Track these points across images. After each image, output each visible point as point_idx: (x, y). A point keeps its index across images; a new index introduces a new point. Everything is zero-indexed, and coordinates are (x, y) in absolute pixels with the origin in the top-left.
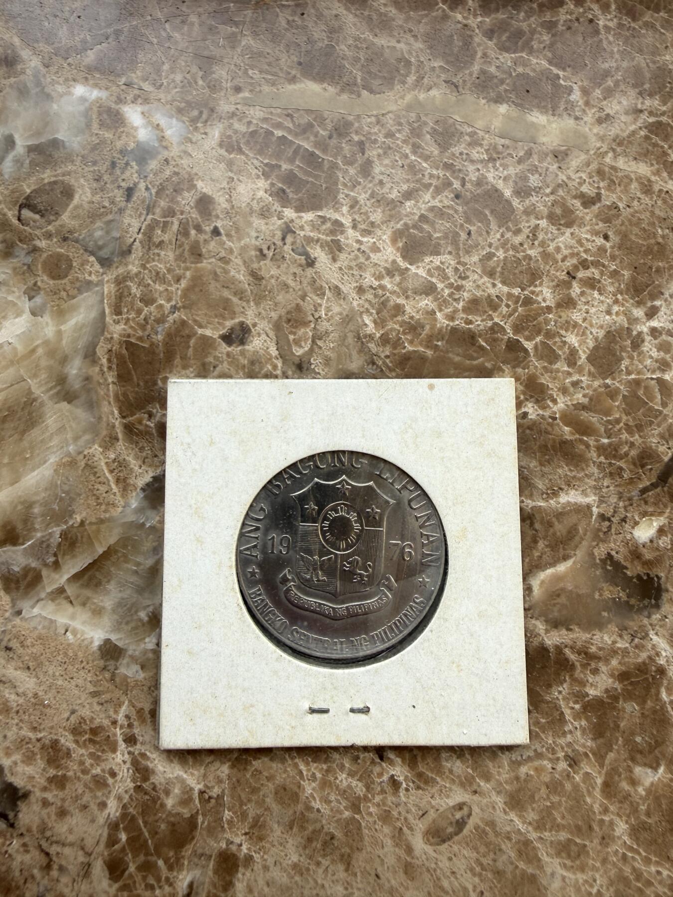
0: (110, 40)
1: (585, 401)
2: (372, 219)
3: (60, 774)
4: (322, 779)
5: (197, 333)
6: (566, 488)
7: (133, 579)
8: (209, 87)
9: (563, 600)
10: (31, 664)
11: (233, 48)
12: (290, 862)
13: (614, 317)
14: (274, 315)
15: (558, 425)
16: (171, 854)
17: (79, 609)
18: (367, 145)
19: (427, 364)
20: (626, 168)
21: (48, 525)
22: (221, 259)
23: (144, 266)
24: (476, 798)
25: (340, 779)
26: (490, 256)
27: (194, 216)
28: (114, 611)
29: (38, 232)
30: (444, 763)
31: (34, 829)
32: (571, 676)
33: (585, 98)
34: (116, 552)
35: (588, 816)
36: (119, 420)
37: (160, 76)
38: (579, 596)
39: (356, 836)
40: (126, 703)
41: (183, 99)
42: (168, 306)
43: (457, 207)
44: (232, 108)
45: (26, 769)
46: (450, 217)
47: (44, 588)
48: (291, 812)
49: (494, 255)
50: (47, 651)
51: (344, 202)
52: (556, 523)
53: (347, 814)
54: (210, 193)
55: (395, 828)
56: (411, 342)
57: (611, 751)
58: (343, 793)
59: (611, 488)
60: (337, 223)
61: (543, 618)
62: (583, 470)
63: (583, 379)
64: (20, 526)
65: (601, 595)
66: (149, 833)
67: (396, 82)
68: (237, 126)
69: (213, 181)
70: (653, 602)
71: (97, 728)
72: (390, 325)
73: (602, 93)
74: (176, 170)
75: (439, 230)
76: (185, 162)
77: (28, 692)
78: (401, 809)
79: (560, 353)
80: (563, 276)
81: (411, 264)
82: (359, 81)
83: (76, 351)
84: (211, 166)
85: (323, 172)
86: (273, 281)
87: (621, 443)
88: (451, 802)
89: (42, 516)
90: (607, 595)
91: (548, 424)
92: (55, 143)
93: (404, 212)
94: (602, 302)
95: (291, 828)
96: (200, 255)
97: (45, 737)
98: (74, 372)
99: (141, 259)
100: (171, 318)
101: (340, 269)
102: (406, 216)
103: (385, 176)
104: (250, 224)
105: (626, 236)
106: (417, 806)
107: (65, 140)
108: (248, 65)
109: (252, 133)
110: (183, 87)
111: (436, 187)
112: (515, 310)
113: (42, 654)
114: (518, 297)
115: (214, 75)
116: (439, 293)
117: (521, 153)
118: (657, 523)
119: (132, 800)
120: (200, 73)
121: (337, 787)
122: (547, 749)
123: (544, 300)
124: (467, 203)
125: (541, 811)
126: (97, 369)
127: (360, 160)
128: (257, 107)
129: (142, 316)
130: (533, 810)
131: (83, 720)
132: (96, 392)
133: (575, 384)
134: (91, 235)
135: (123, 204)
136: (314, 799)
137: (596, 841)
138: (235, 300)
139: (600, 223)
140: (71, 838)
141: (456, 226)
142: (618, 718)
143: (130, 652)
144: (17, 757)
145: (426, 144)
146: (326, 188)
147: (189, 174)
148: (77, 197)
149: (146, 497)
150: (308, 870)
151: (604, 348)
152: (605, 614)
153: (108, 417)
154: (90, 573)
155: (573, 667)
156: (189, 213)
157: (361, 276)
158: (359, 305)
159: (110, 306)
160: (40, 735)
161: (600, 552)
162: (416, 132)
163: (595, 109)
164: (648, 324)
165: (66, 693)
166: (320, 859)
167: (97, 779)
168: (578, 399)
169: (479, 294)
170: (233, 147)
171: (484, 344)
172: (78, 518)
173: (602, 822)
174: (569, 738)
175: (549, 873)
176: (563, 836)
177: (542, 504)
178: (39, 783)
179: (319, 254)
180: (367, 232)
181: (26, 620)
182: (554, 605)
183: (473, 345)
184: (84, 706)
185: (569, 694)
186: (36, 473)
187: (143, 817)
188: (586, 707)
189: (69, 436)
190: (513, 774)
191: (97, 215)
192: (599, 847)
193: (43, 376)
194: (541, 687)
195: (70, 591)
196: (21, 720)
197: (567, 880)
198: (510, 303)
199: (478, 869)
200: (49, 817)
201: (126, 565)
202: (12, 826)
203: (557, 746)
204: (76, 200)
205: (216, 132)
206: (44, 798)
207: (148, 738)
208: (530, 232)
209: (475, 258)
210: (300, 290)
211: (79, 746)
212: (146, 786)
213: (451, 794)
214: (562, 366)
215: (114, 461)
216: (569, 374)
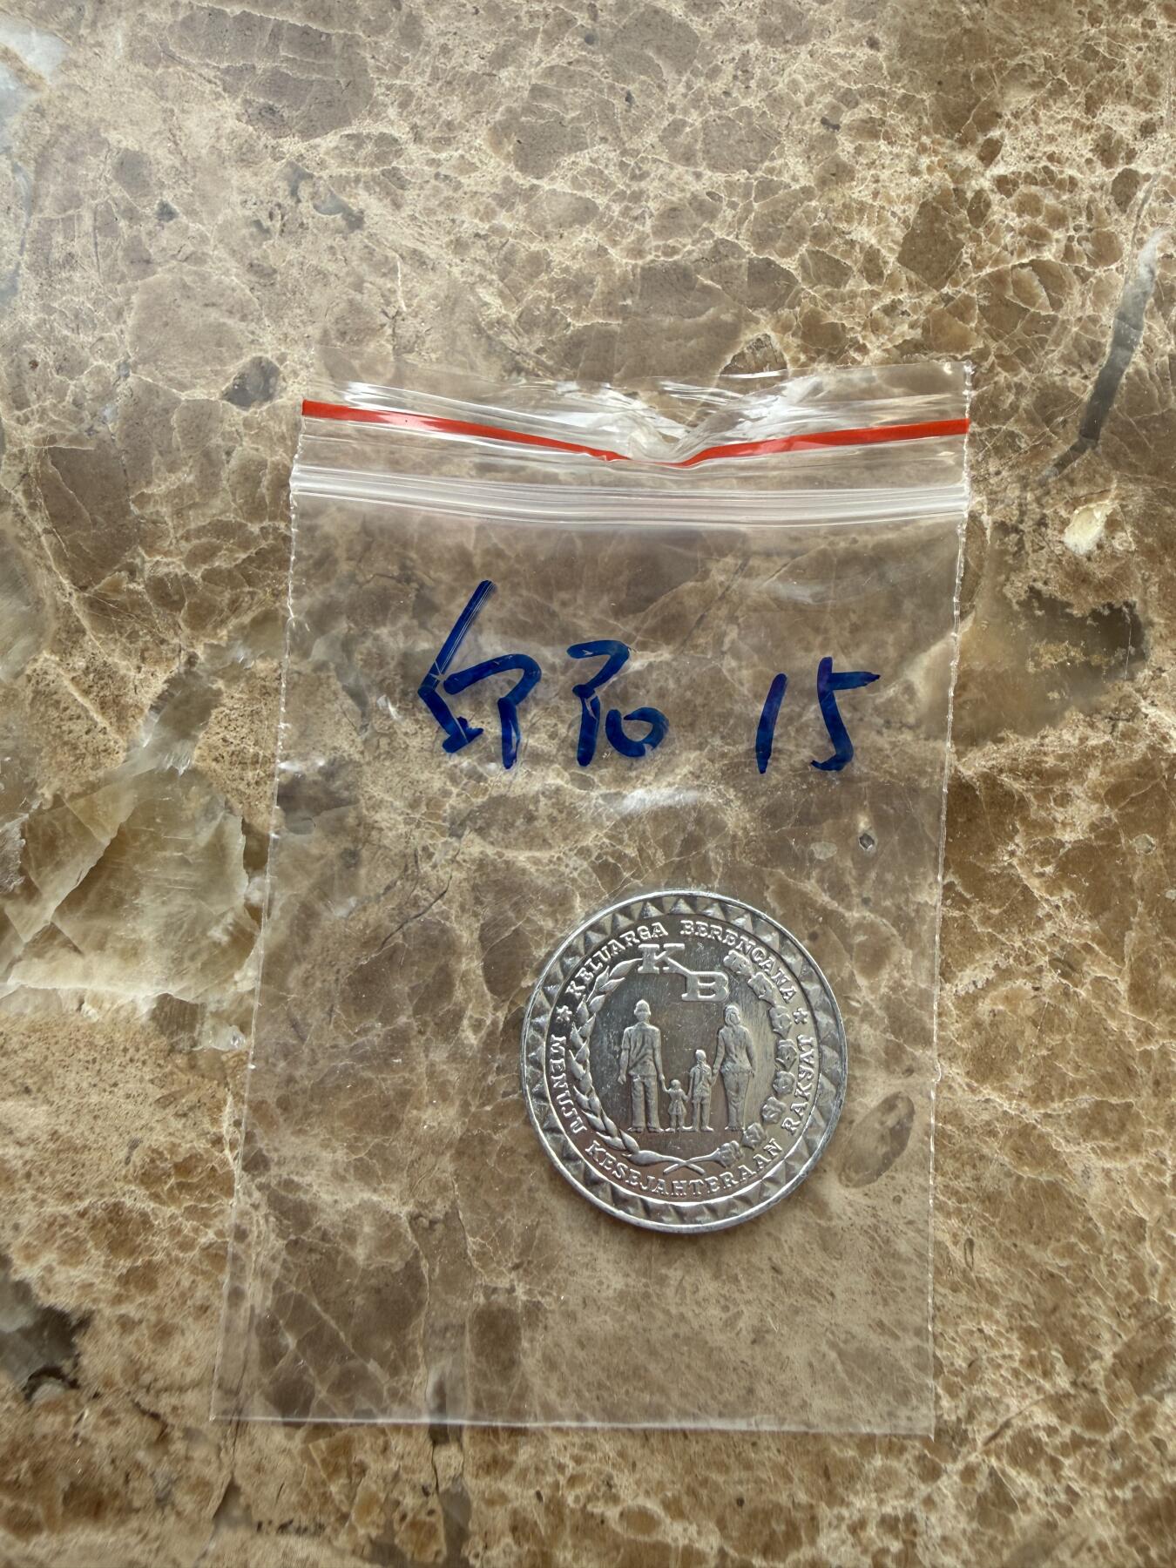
1: (917, 334)
2: (446, 116)
3: (139, 1263)
5: (179, 401)
7: (182, 874)
9: (973, 693)
10: (29, 1082)
12: (611, 1293)
13: (926, 177)
14: (314, 331)
16: (388, 1344)
17: (93, 957)
19: (617, 345)
22: (187, 259)
23: (48, 309)
24: (913, 1080)
26: (676, 127)
27: (116, 195)
28: (161, 943)
31: (118, 1377)
32: (1024, 820)
34: (136, 835)
35: (1120, 1052)
36: (75, 595)
38: (998, 677)
40: (230, 1099)
42: (112, 367)
43: (593, 58)
45: (73, 1273)
46: (585, 79)
47: (16, 938)
49: (684, 123)
50: (54, 1049)
51: (388, 100)
54: (137, 148)
56: (577, 314)
57: (1129, 928)
59: (1005, 473)
60: (385, 141)
61: (948, 735)
63: (901, 297)
65: (1037, 665)
66: (337, 1319)
70: (1132, 650)
71: (187, 1160)
72: (531, 294)
74: (61, 121)
75: (572, 105)
76: (74, 104)
77: (39, 1133)
79: (849, 262)
80: (817, 129)
81: (538, 178)
84: (125, 99)
85: (335, 57)
86: (294, 271)
87: (999, 392)
88: (873, 1101)
90: (1048, 660)
93: (500, 90)
94: (898, 156)
96: (148, 262)
97: (92, 1205)
99: (39, 296)
100: (122, 388)
101: (413, 218)
102: (507, 95)
103: (450, 36)
104: (225, 182)
105: (907, 34)
111: (545, 32)
112: (748, 209)
113: (46, 1058)
114: (748, 186)
116: (603, 215)
118: (1101, 511)
119: (288, 1270)
122: (1017, 959)
123: (795, 179)
124: (610, 47)
125: (1036, 1069)
126: (9, 515)
127: (396, 19)
129: (69, 398)
130: (1020, 1070)
131: (157, 1154)
132: (19, 556)
133: (890, 310)
137: (1146, 1092)
138: (230, 322)
139: (855, 22)
140: (192, 1373)
141: (601, 91)
142: (1125, 868)
143: (212, 1007)
144: (49, 1257)
146: (348, 84)
147: (88, 123)
149: (164, 722)
150: (646, 1296)
151: (922, 235)
152: (1056, 695)
153: (54, 597)
154: (98, 886)
155: (1023, 803)
156: (107, 191)
157: (453, 221)
158: (463, 273)
159: (3, 395)
160: (82, 1205)
161: (1016, 589)
164: (988, 174)
165: (112, 1114)
166: (663, 1271)
167: (212, 1251)
168: (902, 334)
169: (675, 197)
170: (156, 56)
171: (709, 282)
172: (47, 793)
173: (1146, 1055)
174: (1050, 929)
175: (1079, 1173)
176: (1086, 1099)
178: (104, 1292)
179: (364, 201)
180: (443, 142)
182: (961, 707)
183: (690, 289)
184: (151, 1129)
185: (1028, 852)
187: (318, 1294)
188: (1063, 868)
190: (968, 1020)
192: (1154, 1102)
194: (976, 854)
195: (68, 929)
196: (39, 1189)
197: (1114, 1174)
198: (735, 199)
199: (951, 1203)
200: (140, 1349)
201: (160, 854)
202: (74, 1385)
203: (1033, 947)
205: (117, 38)
206: (122, 1316)
207: (287, 1152)
208: (736, 69)
209: (651, 138)
210: (348, 274)
211: (163, 1203)
212: (308, 1237)
213: (868, 1088)
214: (858, 284)
215: (86, 671)
216: (875, 295)
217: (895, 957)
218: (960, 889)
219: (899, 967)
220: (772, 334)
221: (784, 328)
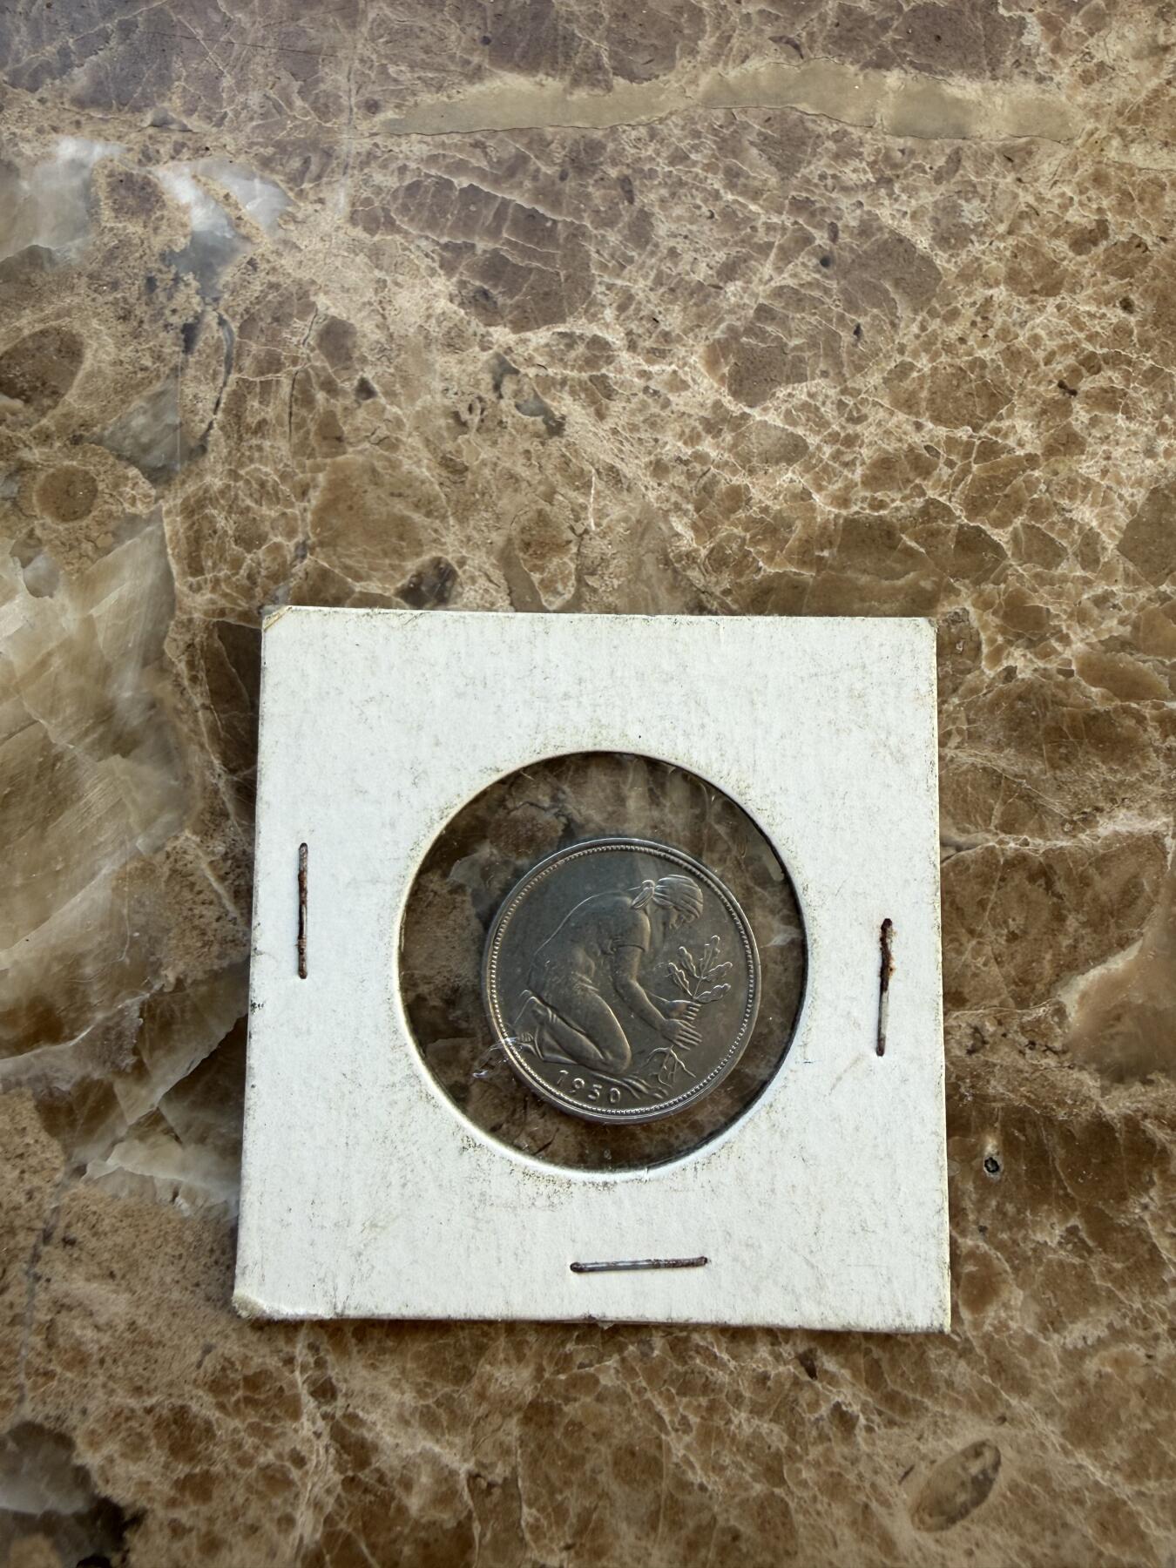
0: (113, 43)
1: (1125, 631)
2: (663, 327)
3: (197, 1470)
4: (702, 1425)
5: (352, 591)
6: (1107, 806)
8: (316, 109)
9: (1127, 1025)
10: (115, 1267)
11: (353, 26)
13: (1161, 460)
14: (498, 538)
15: (1077, 684)
17: (192, 1150)
18: (637, 183)
19: (808, 595)
20: (1149, 164)
21: (115, 995)
22: (380, 442)
23: (234, 475)
24: (1005, 1430)
25: (736, 1421)
26: (904, 370)
27: (318, 364)
29: (22, 433)
30: (934, 1370)
32: (1163, 1172)
33: (1053, 38)
36: (224, 777)
37: (218, 100)
38: (1157, 1013)
39: (780, 1527)
41: (269, 138)
42: (290, 546)
43: (827, 283)
44: (366, 144)
45: (132, 1468)
46: (816, 303)
47: (121, 1116)
48: (649, 1496)
49: (912, 367)
50: (143, 1237)
51: (606, 301)
52: (1097, 877)
53: (758, 1488)
54: (345, 316)
55: (855, 1505)
56: (770, 559)
58: (747, 1448)
60: (597, 344)
61: (1094, 1066)
62: (1136, 766)
63: (1115, 588)
64: (61, 1003)
67: (677, 53)
68: (379, 178)
69: (348, 290)
71: (257, 1375)
72: (725, 529)
73: (1084, 24)
74: (273, 279)
75: (798, 331)
76: (287, 262)
77: (117, 1321)
78: (861, 1467)
79: (1065, 543)
80: (1052, 392)
81: (751, 406)
82: (605, 59)
83: (125, 654)
84: (338, 263)
85: (558, 247)
86: (487, 471)
88: (958, 1444)
89: (102, 979)
91: (1058, 685)
92: (34, 257)
93: (725, 306)
94: (1135, 434)
95: (654, 1528)
96: (339, 439)
97: (159, 1404)
98: (127, 694)
99: (227, 461)
101: (615, 432)
102: (731, 312)
103: (679, 239)
104: (428, 367)
105: (1165, 299)
106: (892, 1457)
107: (53, 248)
108: (387, 57)
109: (409, 188)
110: (264, 116)
111: (781, 248)
112: (966, 471)
113: (134, 1246)
114: (970, 445)
115: (322, 86)
116: (812, 456)
117: (941, 162)
119: (342, 1506)
120: (296, 85)
121: (733, 1439)
122: (1134, 1321)
123: (1021, 444)
124: (845, 274)
125: (1136, 1442)
126: (170, 684)
127: (627, 214)
128: (414, 137)
129: (243, 572)
130: (1119, 1441)
131: (228, 1363)
132: (174, 728)
133: (1101, 601)
134: (125, 427)
135: (178, 359)
136: (692, 1467)
138: (418, 517)
139: (1111, 278)
141: (830, 321)
144: (112, 1447)
145: (751, 166)
146: (568, 278)
147: (299, 283)
148: (88, 355)
151: (1148, 524)
153: (203, 775)
154: (207, 1079)
155: (1164, 1155)
156: (309, 359)
157: (656, 440)
158: (658, 498)
159: (179, 558)
160: (150, 1402)
162: (729, 145)
163: (1075, 57)
167: (269, 1472)
168: (1110, 630)
169: (891, 447)
170: (376, 220)
171: (913, 544)
172: (170, 976)
177: (1064, 843)
178: (160, 1492)
179: (567, 406)
180: (656, 354)
181: (96, 1182)
182: (1112, 1037)
183: (893, 548)
185: (1163, 1208)
186: (80, 895)
187: (368, 1536)
189: (133, 819)
190: (1071, 1377)
191: (132, 387)
193: (69, 710)
194: (1106, 1201)
195: (173, 1117)
196: (111, 1377)
198: (953, 457)
200: (188, 1555)
203: (1152, 1312)
204: (88, 364)
205: (340, 196)
206: (174, 1520)
207: (356, 1384)
208: (977, 314)
209: (875, 379)
210: (540, 482)
211: (228, 1414)
212: (365, 1476)
213: (956, 1428)
214: (1070, 568)
215: (225, 857)
216: (1087, 583)
217: (1005, 1295)
218: (1083, 1234)
219: (1006, 1306)
220: (971, 609)
221: (985, 604)
